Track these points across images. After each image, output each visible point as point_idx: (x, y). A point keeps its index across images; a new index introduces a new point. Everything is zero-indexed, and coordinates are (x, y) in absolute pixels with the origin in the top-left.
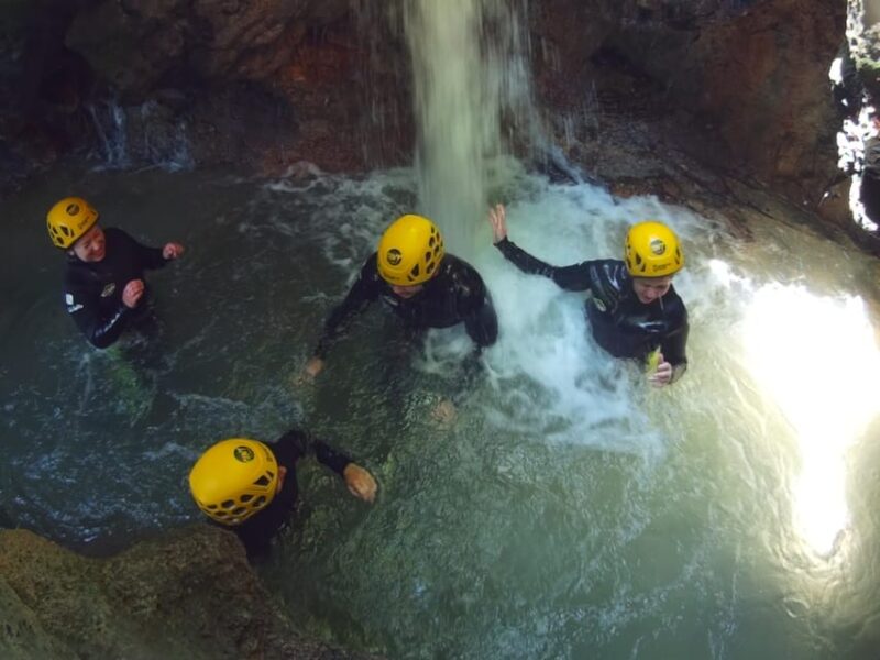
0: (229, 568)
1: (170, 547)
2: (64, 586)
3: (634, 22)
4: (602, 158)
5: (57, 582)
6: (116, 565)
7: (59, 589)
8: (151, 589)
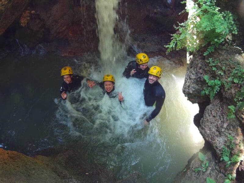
0: (74, 155)
1: (65, 154)
2: (51, 164)
3: (153, 15)
4: (145, 47)
5: (49, 163)
6: (57, 158)
7: (50, 164)
8: (64, 161)
